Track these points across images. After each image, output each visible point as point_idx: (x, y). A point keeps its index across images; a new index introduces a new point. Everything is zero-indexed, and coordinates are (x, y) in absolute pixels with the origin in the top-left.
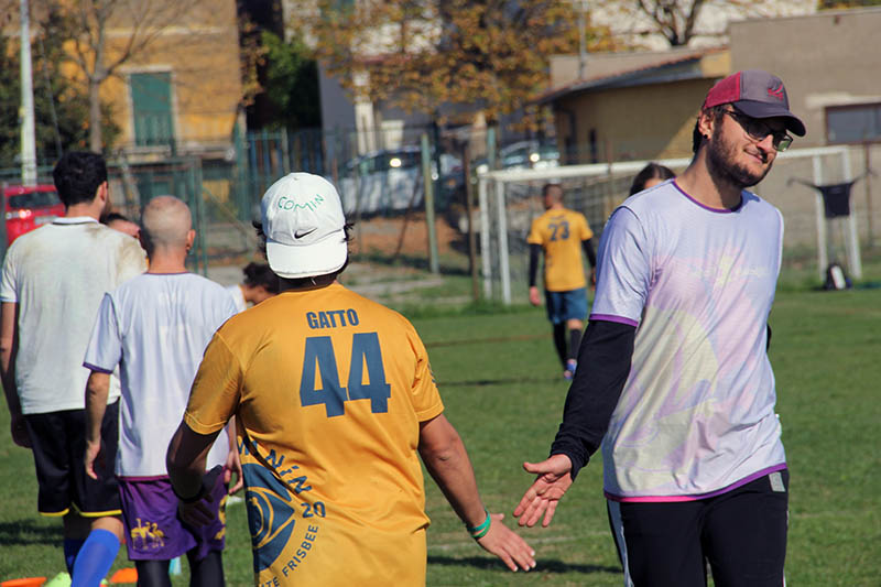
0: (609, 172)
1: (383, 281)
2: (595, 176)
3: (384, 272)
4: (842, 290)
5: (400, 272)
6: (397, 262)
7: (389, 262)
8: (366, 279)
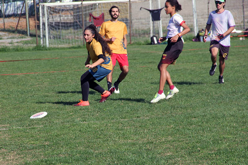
0: (82, 3)
1: (11, 38)
2: (77, 5)
3: (11, 35)
4: (156, 44)
5: (17, 35)
6: (16, 32)
7: (13, 32)
8: (6, 37)
